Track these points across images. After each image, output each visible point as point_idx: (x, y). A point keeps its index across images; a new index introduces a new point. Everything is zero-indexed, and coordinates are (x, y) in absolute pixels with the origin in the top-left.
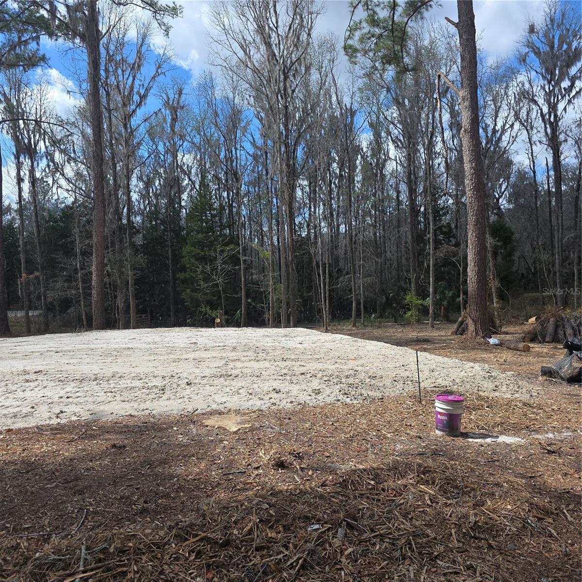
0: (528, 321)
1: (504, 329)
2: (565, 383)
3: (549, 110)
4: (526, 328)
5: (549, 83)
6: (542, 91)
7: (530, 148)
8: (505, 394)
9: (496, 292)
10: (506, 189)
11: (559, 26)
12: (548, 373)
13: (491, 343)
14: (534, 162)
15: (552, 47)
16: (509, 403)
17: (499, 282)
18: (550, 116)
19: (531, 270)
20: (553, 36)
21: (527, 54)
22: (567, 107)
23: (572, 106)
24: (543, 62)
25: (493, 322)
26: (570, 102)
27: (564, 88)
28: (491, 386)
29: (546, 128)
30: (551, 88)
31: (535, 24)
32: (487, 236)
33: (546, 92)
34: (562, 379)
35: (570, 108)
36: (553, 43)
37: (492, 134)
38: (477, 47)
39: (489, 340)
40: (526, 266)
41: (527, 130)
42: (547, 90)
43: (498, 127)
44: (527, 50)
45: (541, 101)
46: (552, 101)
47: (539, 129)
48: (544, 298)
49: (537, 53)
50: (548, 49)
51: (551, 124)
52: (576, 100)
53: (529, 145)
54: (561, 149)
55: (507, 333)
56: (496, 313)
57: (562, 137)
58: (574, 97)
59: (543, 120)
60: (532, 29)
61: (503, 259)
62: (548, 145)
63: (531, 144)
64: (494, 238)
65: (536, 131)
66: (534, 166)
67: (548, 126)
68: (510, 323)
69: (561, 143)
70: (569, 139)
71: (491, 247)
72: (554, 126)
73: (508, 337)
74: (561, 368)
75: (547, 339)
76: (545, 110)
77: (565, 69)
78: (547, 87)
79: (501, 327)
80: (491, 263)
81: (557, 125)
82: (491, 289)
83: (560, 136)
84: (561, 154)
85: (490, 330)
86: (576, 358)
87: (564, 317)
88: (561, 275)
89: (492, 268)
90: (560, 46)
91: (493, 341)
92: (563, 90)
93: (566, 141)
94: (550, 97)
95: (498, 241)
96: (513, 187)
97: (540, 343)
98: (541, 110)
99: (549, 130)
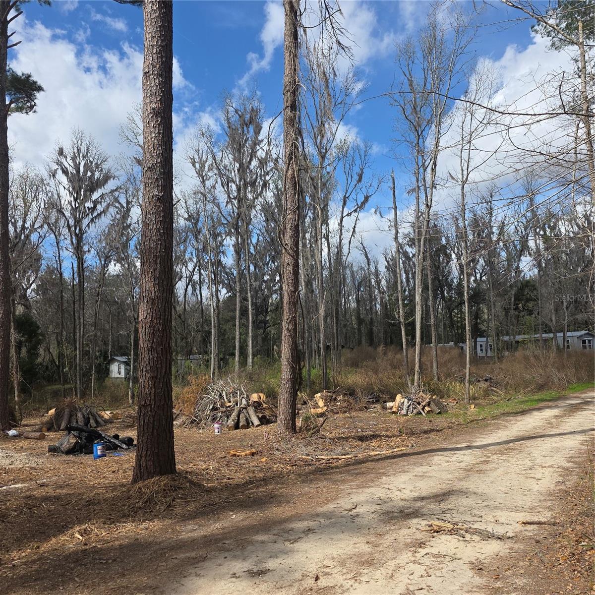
0: (48, 413)
1: (24, 422)
2: (64, 455)
3: (75, 223)
4: (45, 419)
5: (76, 200)
6: (69, 205)
7: (57, 252)
8: (18, 465)
9: (19, 385)
10: (34, 280)
11: (84, 157)
12: (53, 450)
13: (10, 435)
14: (61, 265)
15: (78, 171)
16: (20, 469)
17: (22, 376)
18: (76, 229)
19: (55, 363)
20: (80, 164)
21: (56, 170)
22: (90, 224)
23: (93, 225)
24: (70, 181)
25: (13, 415)
26: (92, 220)
27: (88, 207)
28: (8, 462)
29: (72, 238)
30: (77, 205)
31: (64, 148)
32: (12, 330)
33: (72, 207)
34: (62, 452)
35: (92, 226)
36: (79, 169)
37: (21, 231)
38: (9, 155)
39: (8, 432)
40: (51, 358)
41: (55, 235)
42: (74, 206)
43: (27, 225)
44: (57, 167)
45: (67, 214)
46: (78, 216)
47: (66, 237)
48: (65, 390)
49: (65, 172)
50: (75, 172)
51: (76, 235)
52: (97, 220)
53: (57, 250)
54: (85, 257)
55: (27, 425)
56: (17, 407)
57: (85, 248)
58: (95, 217)
59: (69, 230)
60: (61, 152)
61: (28, 352)
62: (74, 253)
63: (58, 249)
64: (19, 333)
65: (63, 238)
66: (61, 268)
67: (73, 237)
68: (30, 415)
69: (85, 252)
70: (92, 250)
71: (15, 342)
72: (80, 237)
73: (27, 429)
74: (62, 445)
75: (62, 428)
76: (72, 222)
77: (88, 193)
78: (73, 204)
79: (21, 420)
80: (14, 357)
81: (81, 238)
82: (13, 382)
83: (84, 247)
84: (85, 262)
85: (10, 424)
86: (72, 436)
87: (77, 407)
88: (81, 369)
89: (14, 362)
90: (85, 172)
91: (12, 432)
92: (87, 209)
93: (89, 251)
94: (76, 212)
95: (22, 336)
96: (42, 280)
97: (56, 431)
98: (68, 222)
99: (74, 241)
